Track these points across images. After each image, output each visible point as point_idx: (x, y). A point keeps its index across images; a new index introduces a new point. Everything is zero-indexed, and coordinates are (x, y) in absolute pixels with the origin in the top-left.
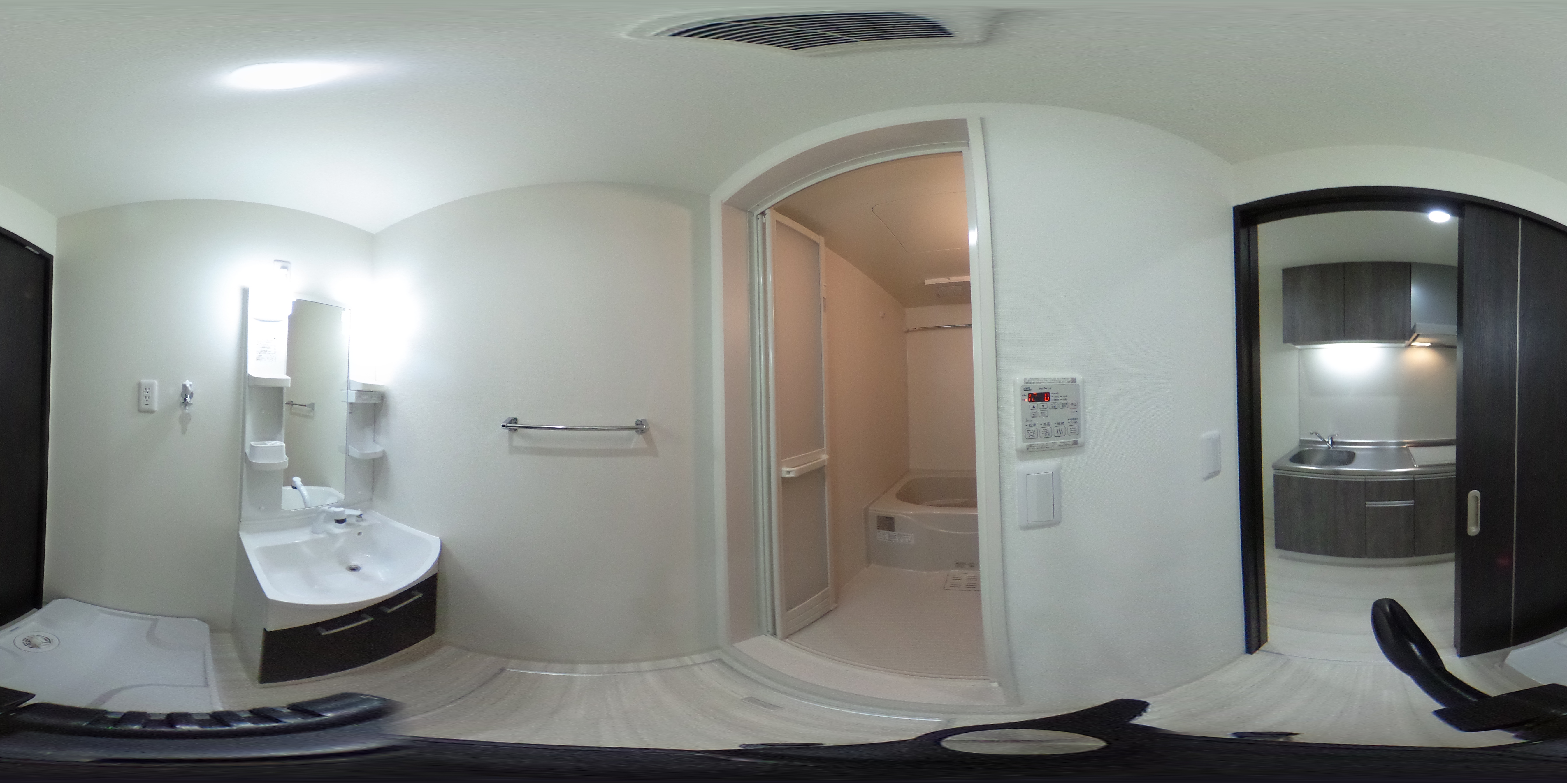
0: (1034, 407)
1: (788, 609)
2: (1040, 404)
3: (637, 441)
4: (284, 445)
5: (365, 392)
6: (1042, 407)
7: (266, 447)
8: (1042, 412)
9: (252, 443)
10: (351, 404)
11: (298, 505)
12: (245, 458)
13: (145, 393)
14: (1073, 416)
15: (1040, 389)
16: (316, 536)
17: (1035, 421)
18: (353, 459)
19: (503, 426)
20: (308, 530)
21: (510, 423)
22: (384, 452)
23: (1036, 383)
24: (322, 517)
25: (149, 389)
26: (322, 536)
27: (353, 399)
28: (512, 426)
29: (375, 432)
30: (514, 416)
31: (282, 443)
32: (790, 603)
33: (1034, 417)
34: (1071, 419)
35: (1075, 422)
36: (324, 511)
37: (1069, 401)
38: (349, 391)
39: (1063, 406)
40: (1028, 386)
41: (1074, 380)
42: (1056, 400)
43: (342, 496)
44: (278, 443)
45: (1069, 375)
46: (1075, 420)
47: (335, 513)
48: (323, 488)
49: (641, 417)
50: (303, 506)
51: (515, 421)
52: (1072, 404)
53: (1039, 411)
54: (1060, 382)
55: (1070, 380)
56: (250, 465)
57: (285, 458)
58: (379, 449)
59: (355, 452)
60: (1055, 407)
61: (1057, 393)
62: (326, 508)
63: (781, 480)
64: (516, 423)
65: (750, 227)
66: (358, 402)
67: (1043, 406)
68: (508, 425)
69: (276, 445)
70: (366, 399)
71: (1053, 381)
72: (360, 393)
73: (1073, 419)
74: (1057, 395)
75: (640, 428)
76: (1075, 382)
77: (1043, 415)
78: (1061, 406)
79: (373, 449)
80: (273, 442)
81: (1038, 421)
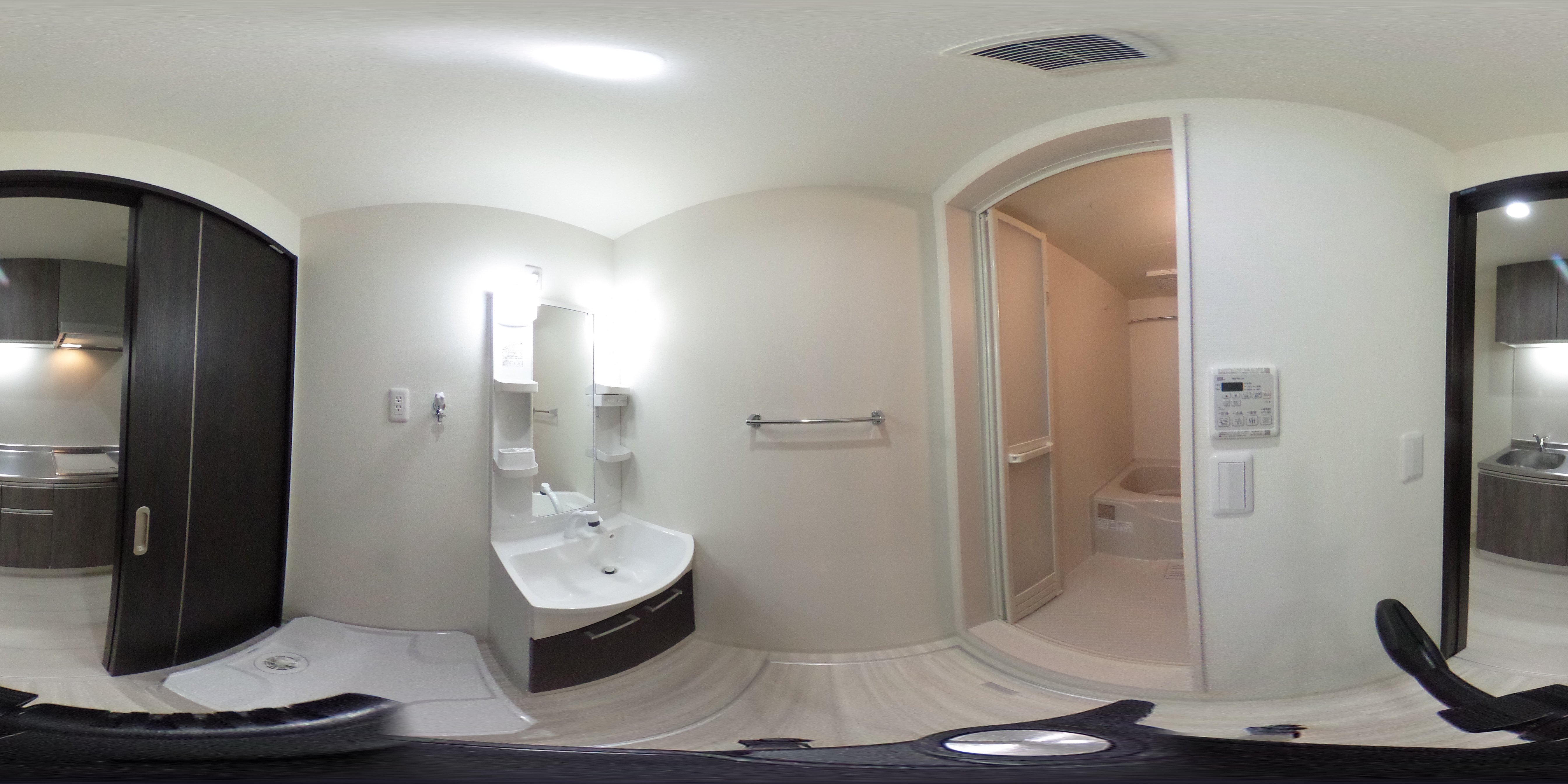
0: (1227, 396)
1: (1016, 593)
2: (1233, 393)
3: (874, 432)
4: (533, 451)
5: (611, 395)
6: (1234, 396)
7: (516, 454)
8: (1234, 402)
9: (501, 450)
10: (597, 407)
11: (550, 511)
12: (493, 466)
13: (395, 402)
14: (1267, 406)
15: (1233, 379)
16: (570, 541)
17: (1227, 410)
18: (601, 463)
19: (748, 422)
20: (561, 535)
21: (753, 419)
22: (632, 454)
23: (1230, 373)
24: (575, 520)
25: (400, 398)
26: (575, 540)
27: (599, 403)
28: (756, 423)
29: (622, 433)
30: (757, 413)
31: (531, 449)
32: (1018, 587)
33: (1226, 405)
34: (1264, 409)
35: (1268, 412)
36: (577, 515)
37: (1263, 391)
38: (595, 395)
39: (1256, 396)
40: (1221, 376)
41: (1267, 371)
42: (1249, 390)
43: (592, 501)
44: (528, 450)
45: (1264, 366)
46: (1268, 410)
47: (588, 516)
48: (571, 493)
49: (877, 409)
50: (554, 512)
51: (758, 417)
52: (1265, 394)
53: (1232, 400)
54: (1254, 373)
55: (1264, 370)
56: (499, 472)
57: (535, 465)
58: (626, 451)
59: (602, 455)
60: (1248, 396)
61: (1250, 383)
62: (579, 512)
63: (1007, 464)
64: (759, 419)
65: (973, 226)
66: (605, 406)
67: (1236, 395)
68: (752, 421)
69: (524, 451)
70: (612, 403)
71: (1246, 371)
72: (607, 396)
73: (1266, 409)
74: (1250, 385)
75: (877, 419)
76: (1269, 372)
77: (1236, 404)
78: (1254, 396)
79: (620, 452)
80: (522, 449)
81: (1231, 410)
